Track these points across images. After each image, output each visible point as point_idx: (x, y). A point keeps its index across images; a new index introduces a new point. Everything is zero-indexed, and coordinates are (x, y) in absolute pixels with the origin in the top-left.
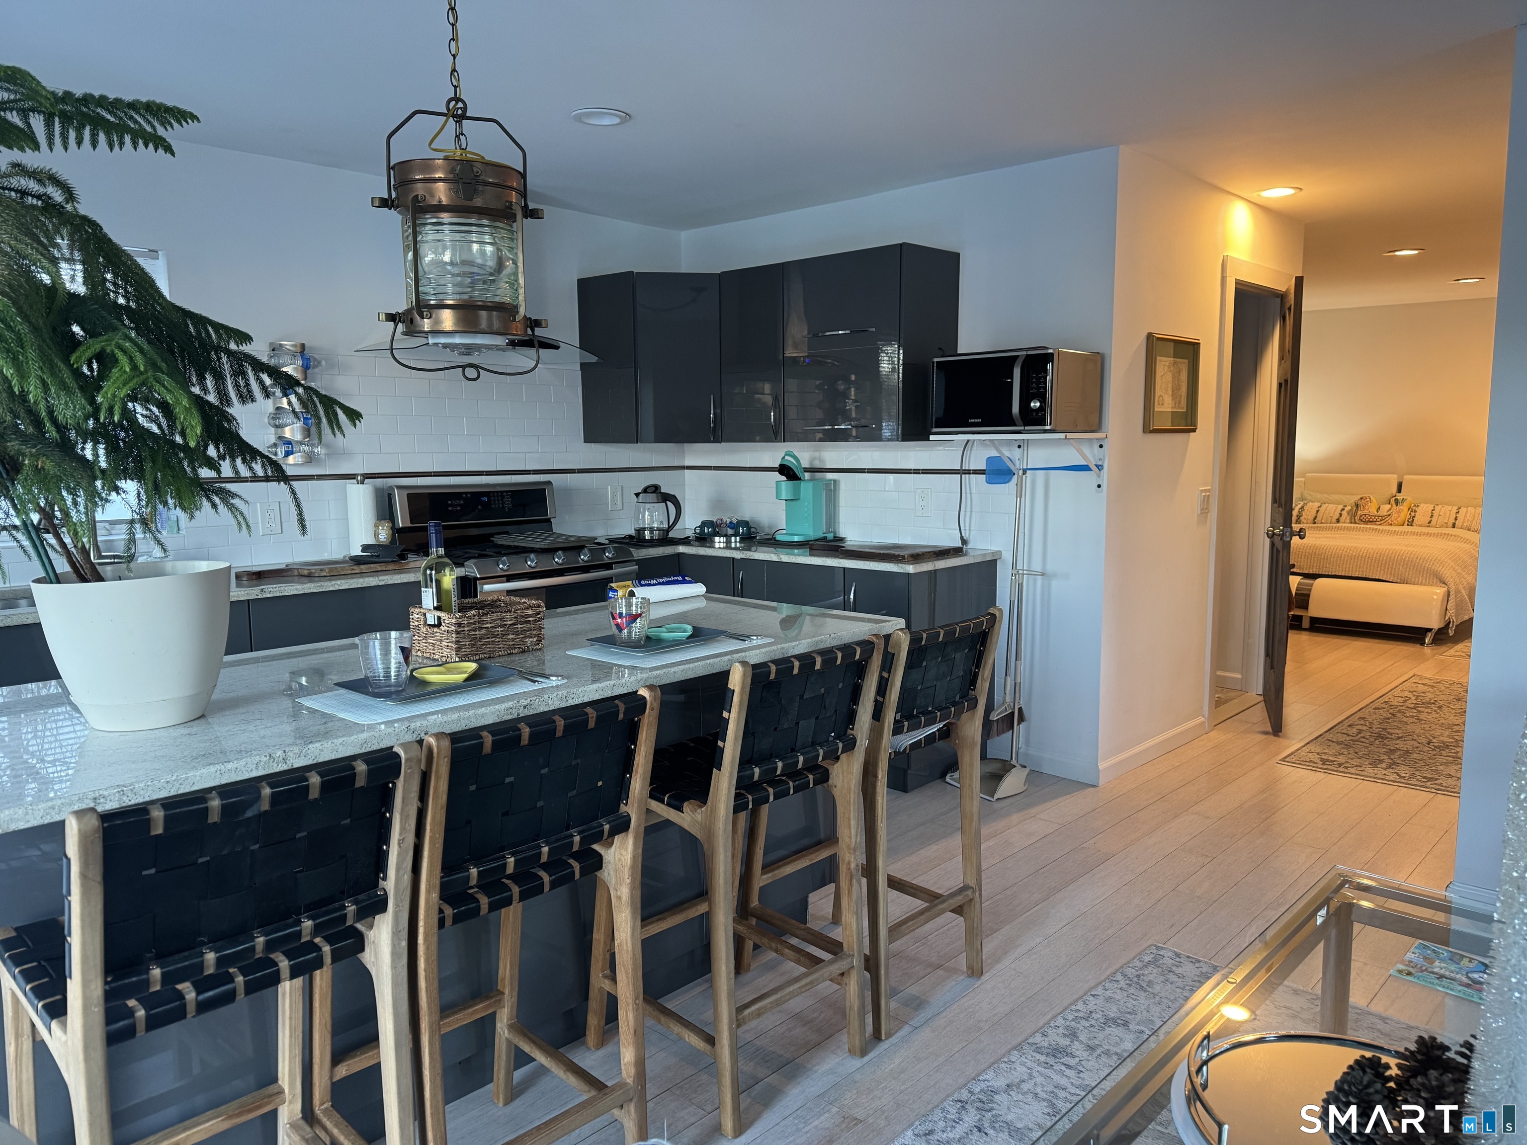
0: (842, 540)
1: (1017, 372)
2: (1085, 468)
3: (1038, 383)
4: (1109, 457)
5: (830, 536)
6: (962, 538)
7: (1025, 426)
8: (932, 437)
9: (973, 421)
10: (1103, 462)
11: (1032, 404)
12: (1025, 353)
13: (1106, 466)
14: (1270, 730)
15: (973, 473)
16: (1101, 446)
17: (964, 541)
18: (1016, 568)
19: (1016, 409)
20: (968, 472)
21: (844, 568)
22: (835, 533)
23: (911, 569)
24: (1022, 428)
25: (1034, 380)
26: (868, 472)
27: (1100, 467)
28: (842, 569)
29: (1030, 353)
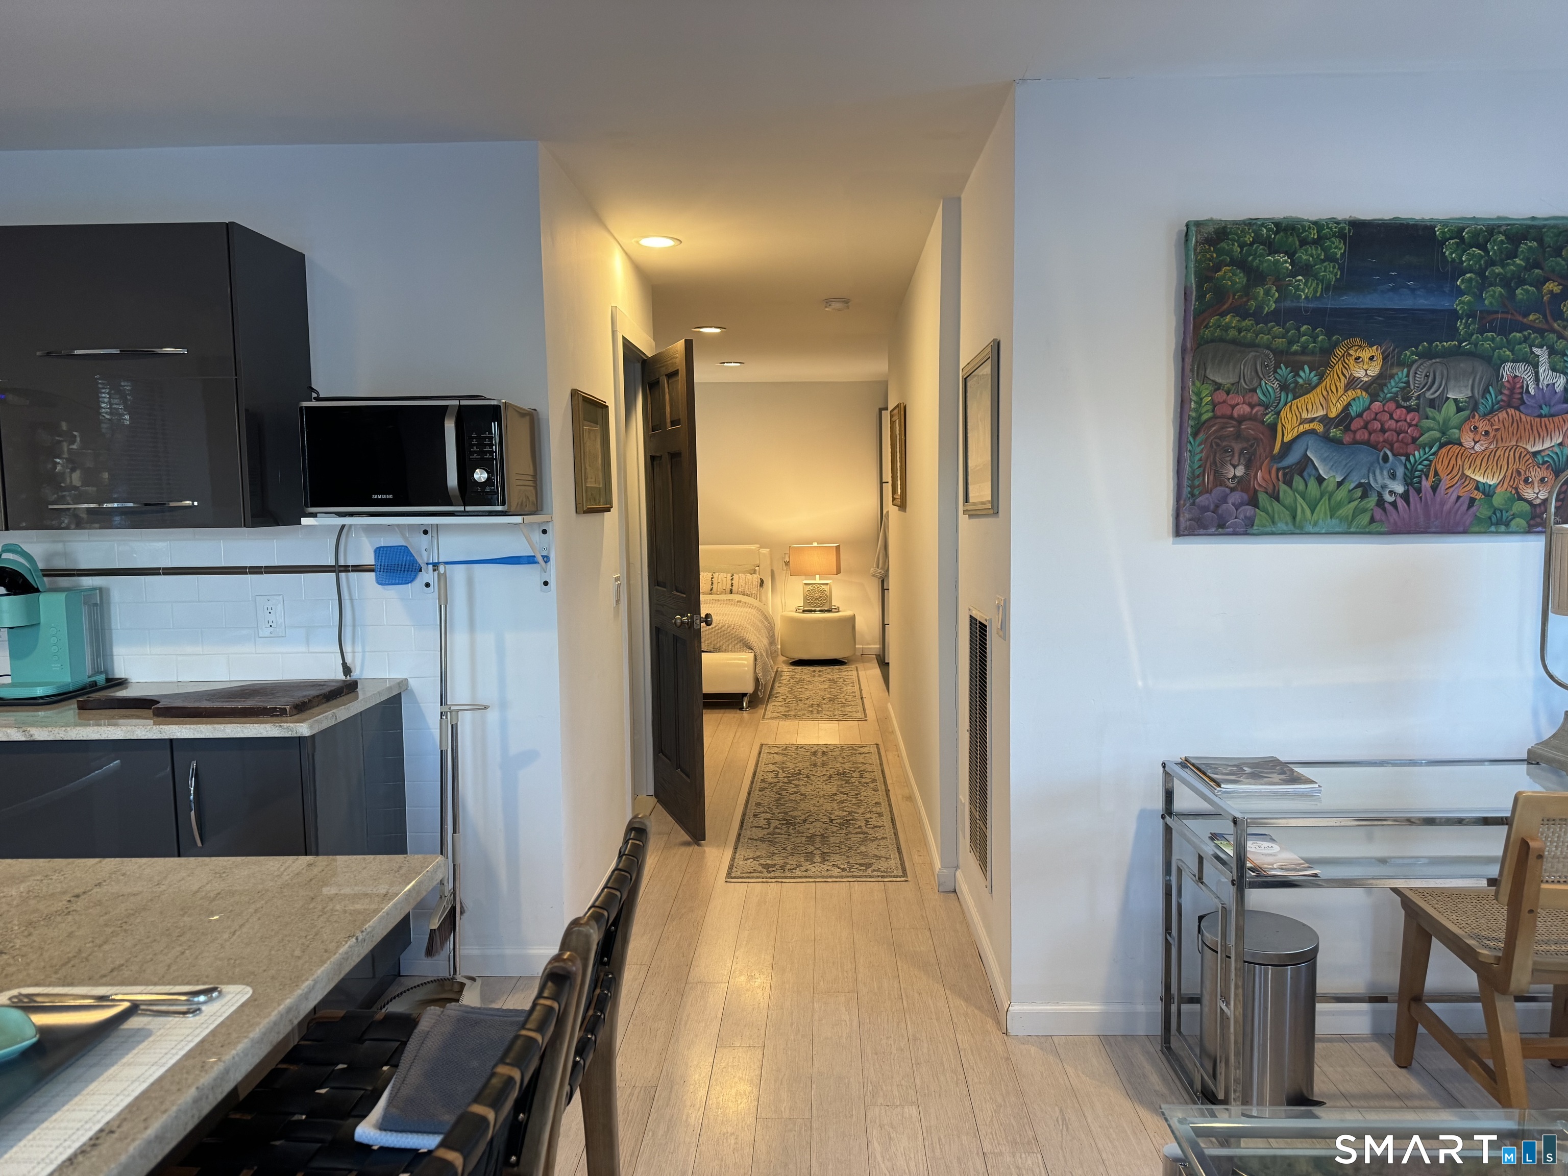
0: (122, 683)
1: (450, 427)
2: (530, 560)
3: (481, 445)
4: (554, 544)
5: (101, 679)
6: (344, 664)
7: (465, 506)
8: (305, 521)
9: (379, 497)
10: (549, 552)
11: (476, 476)
12: (456, 403)
13: (552, 556)
14: (687, 838)
15: (353, 571)
16: (544, 532)
17: (347, 670)
18: (446, 704)
19: (452, 480)
20: (346, 569)
21: (171, 740)
22: (106, 672)
23: (303, 729)
24: (462, 508)
25: (474, 442)
26: (164, 574)
27: (546, 559)
28: (168, 741)
29: (463, 403)
